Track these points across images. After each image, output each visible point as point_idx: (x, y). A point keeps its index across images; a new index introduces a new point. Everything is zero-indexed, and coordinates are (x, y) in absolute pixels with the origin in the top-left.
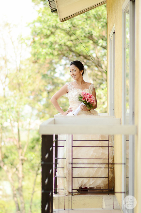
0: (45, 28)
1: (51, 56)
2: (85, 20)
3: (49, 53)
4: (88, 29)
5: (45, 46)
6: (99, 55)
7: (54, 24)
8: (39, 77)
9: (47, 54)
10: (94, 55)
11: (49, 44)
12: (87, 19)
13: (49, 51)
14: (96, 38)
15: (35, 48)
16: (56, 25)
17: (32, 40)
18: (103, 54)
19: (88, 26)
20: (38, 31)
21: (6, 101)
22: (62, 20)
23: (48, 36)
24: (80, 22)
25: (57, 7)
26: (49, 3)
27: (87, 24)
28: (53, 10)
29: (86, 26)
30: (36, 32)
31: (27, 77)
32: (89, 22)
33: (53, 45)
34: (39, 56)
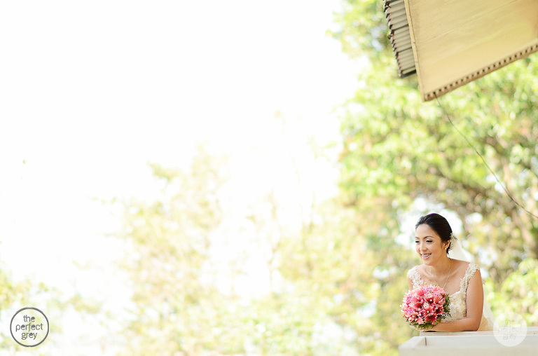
0: (375, 118)
1: (391, 189)
2: (474, 97)
3: (385, 180)
4: (482, 119)
5: (373, 164)
6: (513, 184)
7: (398, 108)
8: (362, 243)
9: (380, 182)
10: (500, 188)
11: (386, 158)
12: (478, 95)
13: (387, 175)
14: (504, 144)
15: (349, 167)
16: (402, 111)
17: (340, 149)
18: (522, 183)
19: (481, 113)
20: (358, 126)
21: (279, 307)
22: (429, 95)
23: (381, 139)
24: (462, 103)
25: (417, 65)
26: (397, 55)
27: (480, 108)
28: (404, 72)
29: (476, 111)
30: (352, 128)
31: (331, 246)
32: (483, 101)
33: (396, 161)
34: (360, 189)
